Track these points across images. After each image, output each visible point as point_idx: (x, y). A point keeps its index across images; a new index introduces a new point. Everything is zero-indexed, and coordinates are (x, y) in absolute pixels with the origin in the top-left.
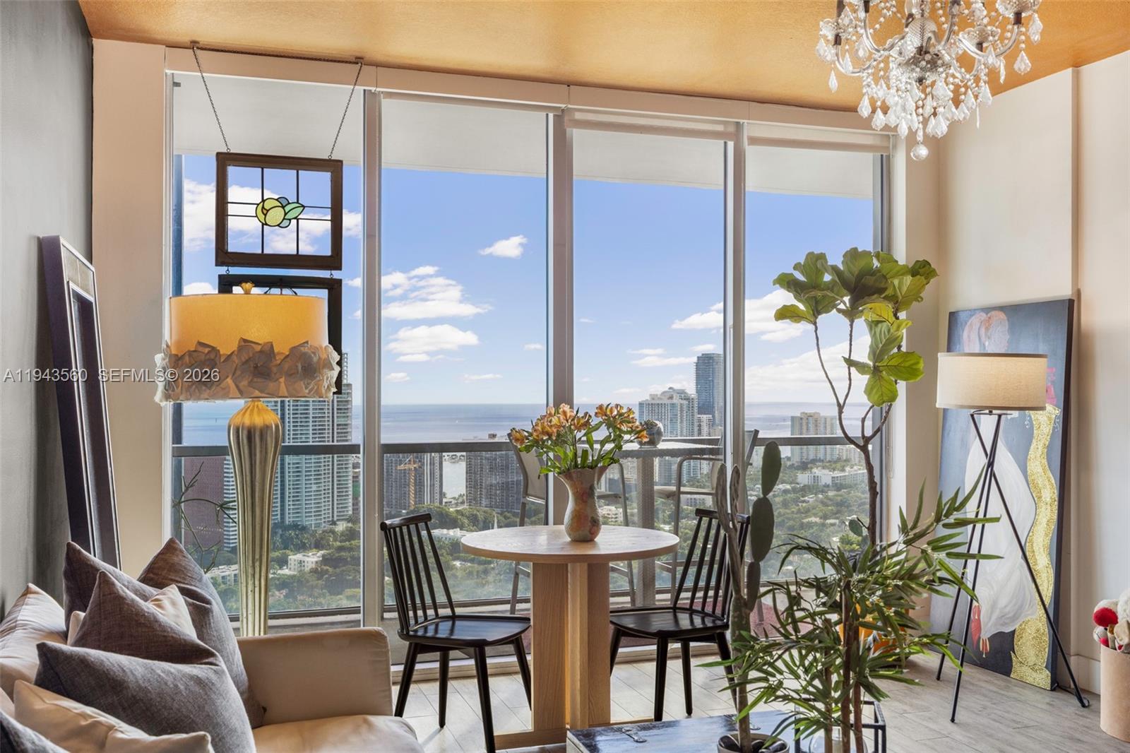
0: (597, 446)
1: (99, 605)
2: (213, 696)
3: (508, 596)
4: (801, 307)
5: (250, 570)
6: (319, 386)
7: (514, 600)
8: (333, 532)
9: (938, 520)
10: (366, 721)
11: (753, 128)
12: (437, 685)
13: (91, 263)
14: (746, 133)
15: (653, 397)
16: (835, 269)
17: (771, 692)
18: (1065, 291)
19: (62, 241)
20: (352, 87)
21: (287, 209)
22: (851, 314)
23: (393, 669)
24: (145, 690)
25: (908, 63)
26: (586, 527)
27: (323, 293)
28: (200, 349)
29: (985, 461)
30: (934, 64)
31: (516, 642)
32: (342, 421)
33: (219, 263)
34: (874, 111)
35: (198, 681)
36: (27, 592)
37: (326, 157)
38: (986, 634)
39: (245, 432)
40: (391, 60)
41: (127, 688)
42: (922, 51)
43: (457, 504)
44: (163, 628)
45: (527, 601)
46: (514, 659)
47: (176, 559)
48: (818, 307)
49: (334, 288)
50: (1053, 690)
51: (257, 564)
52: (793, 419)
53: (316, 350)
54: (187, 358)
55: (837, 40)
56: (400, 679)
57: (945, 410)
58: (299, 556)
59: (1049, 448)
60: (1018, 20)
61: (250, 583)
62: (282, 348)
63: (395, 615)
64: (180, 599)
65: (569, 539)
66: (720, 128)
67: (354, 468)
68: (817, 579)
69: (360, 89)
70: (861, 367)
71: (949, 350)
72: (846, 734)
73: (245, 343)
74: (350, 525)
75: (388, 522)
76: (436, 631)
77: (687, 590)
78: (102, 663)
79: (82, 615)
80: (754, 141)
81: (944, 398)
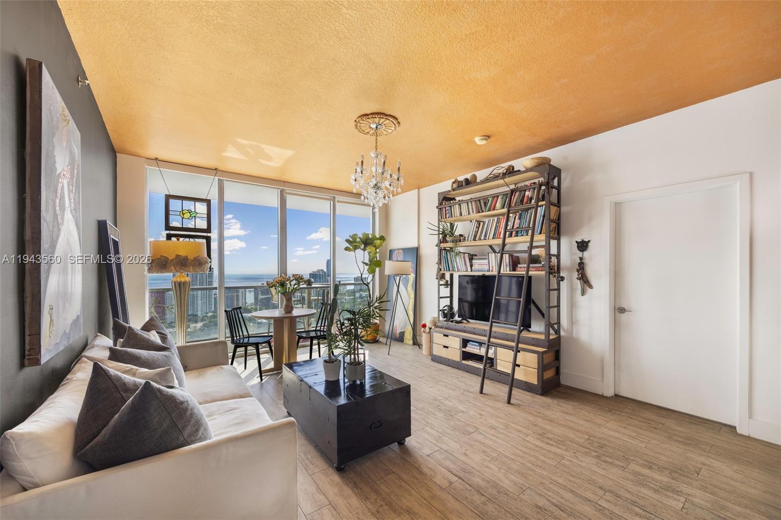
0: (292, 286)
1: (129, 336)
2: (171, 360)
3: (267, 331)
4: (351, 248)
5: (180, 326)
6: (204, 268)
7: (269, 332)
8: (207, 316)
9: (376, 302)
10: (221, 367)
11: (338, 198)
12: (244, 358)
13: (116, 227)
14: (336, 200)
15: (314, 272)
16: (360, 238)
17: (336, 347)
18: (416, 245)
19: (108, 222)
20: (213, 177)
21: (191, 213)
22: (364, 250)
23: (229, 354)
24: (148, 359)
25: (372, 188)
26: (289, 309)
27: (204, 241)
28: (161, 257)
29: (397, 288)
30: (379, 188)
31: (269, 343)
32: (210, 280)
33: (166, 229)
34: (365, 199)
35: (166, 356)
36: (97, 336)
37: (205, 198)
38: (398, 333)
39: (178, 284)
40: (228, 170)
41: (141, 359)
42: (376, 185)
43: (251, 306)
44: (152, 342)
45: (272, 332)
46: (268, 349)
47: (153, 323)
48: (356, 248)
49: (208, 239)
50: (413, 345)
51: (182, 324)
52: (354, 278)
53: (203, 258)
54: (157, 261)
55: (356, 180)
56: (231, 357)
57: (389, 275)
58: (194, 325)
59: (412, 284)
60: (398, 179)
61: (180, 329)
62: (191, 257)
63: (230, 339)
64: (156, 334)
65: (284, 312)
66: (329, 197)
67: (215, 295)
68: (348, 318)
69: (217, 178)
70: (366, 264)
71: (390, 259)
72: (355, 356)
73: (177, 256)
74: (213, 314)
75: (227, 310)
76: (243, 341)
77: (319, 327)
78: (132, 352)
79: (122, 340)
80: (338, 201)
81: (387, 272)
